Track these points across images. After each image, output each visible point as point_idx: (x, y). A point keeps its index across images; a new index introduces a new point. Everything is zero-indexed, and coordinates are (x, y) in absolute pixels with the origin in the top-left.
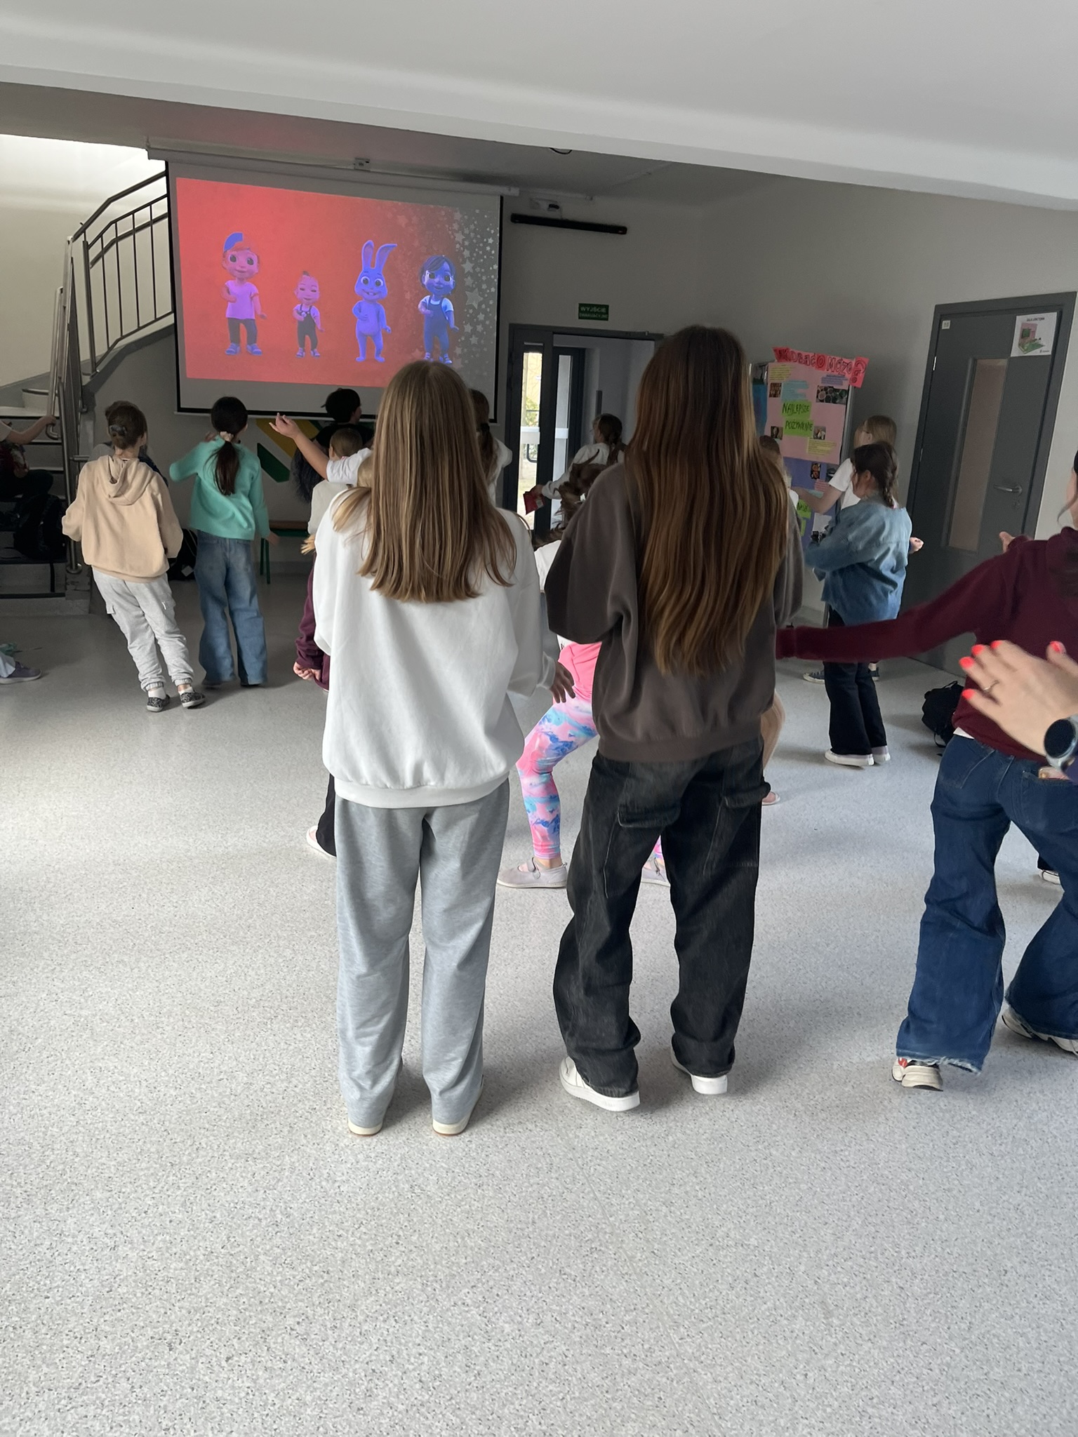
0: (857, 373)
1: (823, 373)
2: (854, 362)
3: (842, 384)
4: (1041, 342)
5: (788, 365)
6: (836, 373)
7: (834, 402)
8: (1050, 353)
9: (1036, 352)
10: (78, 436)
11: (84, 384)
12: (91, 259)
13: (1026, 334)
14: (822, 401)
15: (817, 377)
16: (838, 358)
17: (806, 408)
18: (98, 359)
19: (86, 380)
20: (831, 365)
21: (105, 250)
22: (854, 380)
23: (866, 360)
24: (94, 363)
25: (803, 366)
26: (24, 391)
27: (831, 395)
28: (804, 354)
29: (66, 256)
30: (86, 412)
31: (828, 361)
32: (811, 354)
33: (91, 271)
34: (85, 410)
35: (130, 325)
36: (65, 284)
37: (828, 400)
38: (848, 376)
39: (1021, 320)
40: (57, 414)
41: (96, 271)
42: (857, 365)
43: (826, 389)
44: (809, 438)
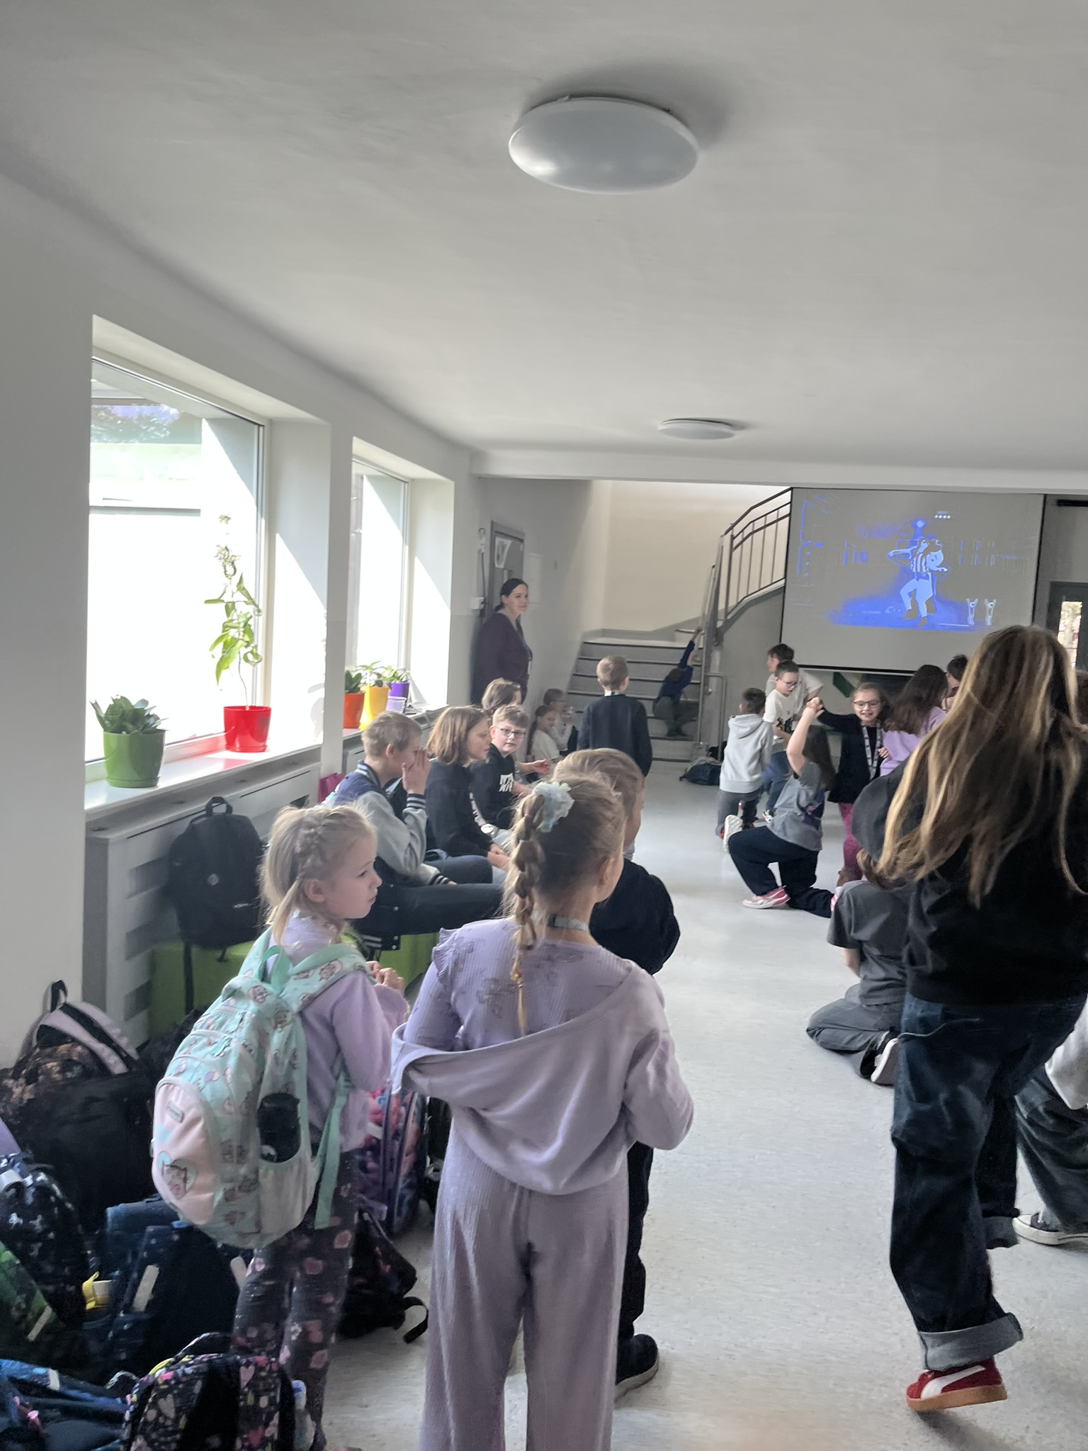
11: (718, 627)
12: (734, 545)
18: (729, 611)
19: (720, 624)
21: (744, 539)
26: (678, 631)
29: (719, 545)
33: (734, 553)
34: (718, 644)
35: (754, 587)
36: (717, 564)
41: (736, 553)
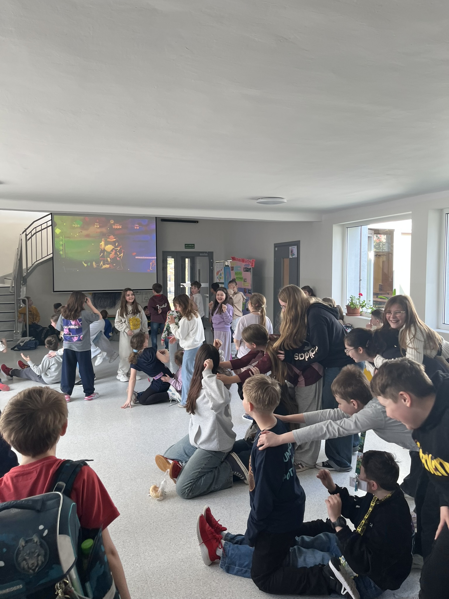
0: (252, 263)
1: (244, 264)
2: (252, 260)
3: (249, 267)
4: (295, 254)
5: (235, 261)
6: (247, 264)
7: (248, 272)
8: (296, 257)
9: (294, 257)
10: (20, 292)
11: (24, 276)
12: (28, 239)
13: (292, 251)
14: (245, 271)
15: (243, 265)
16: (247, 260)
17: (241, 274)
19: (25, 274)
20: (246, 261)
21: (32, 236)
22: (252, 265)
23: (255, 260)
24: (27, 269)
25: (239, 262)
26: (5, 278)
27: (247, 270)
28: (239, 258)
29: (20, 239)
30: (24, 285)
31: (245, 260)
32: (241, 259)
34: (24, 284)
35: (39, 257)
36: (19, 247)
37: (246, 271)
38: (251, 264)
39: (290, 248)
40: (13, 286)
41: (29, 242)
42: (252, 261)
43: (245, 268)
44: (243, 282)
